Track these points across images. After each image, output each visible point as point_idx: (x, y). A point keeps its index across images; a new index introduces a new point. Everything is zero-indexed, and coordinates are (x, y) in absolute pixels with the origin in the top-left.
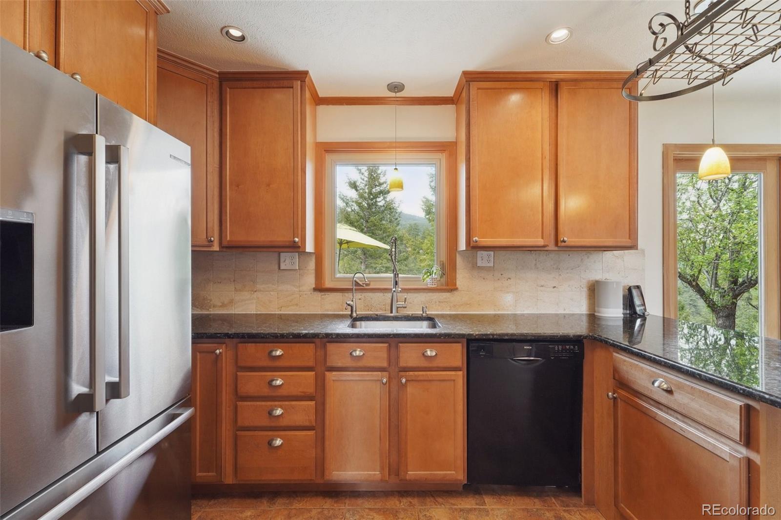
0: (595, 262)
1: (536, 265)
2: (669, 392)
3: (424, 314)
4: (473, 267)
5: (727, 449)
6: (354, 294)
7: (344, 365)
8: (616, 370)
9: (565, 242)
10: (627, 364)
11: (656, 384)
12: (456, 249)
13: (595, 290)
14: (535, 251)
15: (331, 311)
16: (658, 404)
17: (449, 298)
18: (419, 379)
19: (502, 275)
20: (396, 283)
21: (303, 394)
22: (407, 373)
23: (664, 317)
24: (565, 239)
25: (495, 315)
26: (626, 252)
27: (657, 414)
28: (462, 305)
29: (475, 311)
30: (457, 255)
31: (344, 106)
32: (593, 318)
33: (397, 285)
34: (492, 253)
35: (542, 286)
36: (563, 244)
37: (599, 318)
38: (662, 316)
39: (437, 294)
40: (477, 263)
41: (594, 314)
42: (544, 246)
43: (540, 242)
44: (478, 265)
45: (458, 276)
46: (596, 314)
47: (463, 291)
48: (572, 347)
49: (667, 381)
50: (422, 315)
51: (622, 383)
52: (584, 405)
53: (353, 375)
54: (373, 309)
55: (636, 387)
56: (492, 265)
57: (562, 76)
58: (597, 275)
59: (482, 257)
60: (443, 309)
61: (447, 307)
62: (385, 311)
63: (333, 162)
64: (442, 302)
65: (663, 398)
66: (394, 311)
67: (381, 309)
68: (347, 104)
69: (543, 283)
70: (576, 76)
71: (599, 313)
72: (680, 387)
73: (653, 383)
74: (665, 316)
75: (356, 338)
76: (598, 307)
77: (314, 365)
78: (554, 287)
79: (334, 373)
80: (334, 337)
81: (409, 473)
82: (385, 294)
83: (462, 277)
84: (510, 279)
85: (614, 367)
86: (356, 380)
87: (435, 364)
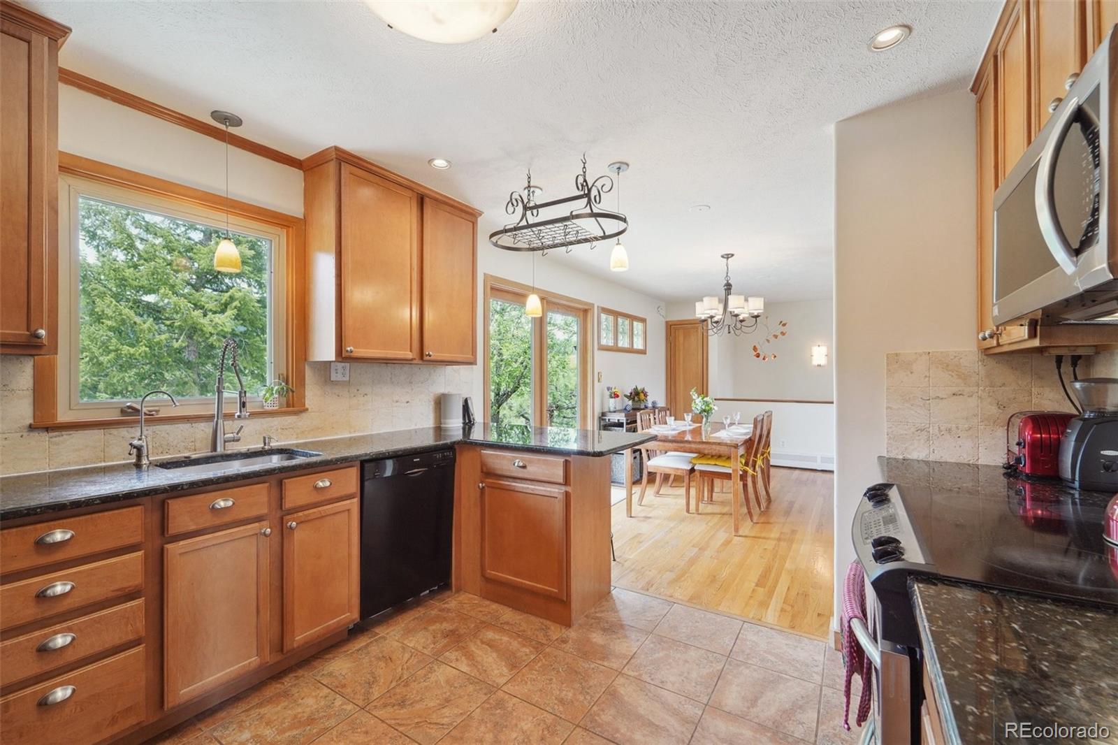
0: (440, 376)
1: (391, 378)
2: (524, 467)
3: (266, 447)
4: (326, 381)
5: (557, 490)
6: (144, 428)
7: (201, 526)
8: (483, 464)
9: (430, 356)
10: (492, 457)
11: (516, 465)
12: (306, 360)
13: (441, 404)
14: (394, 363)
15: (76, 463)
16: (515, 478)
17: (295, 423)
18: (309, 518)
19: (358, 390)
20: (243, 405)
21: (119, 593)
22: (295, 515)
23: (484, 423)
24: (431, 353)
25: (350, 439)
26: (461, 367)
27: (515, 486)
28: (312, 430)
29: (328, 435)
30: (306, 367)
31: (105, 100)
32: (439, 430)
33: (244, 407)
34: (348, 365)
35: (397, 402)
36: (428, 358)
37: (446, 430)
38: (482, 421)
39: (279, 418)
40: (330, 377)
41: (440, 427)
42: (412, 360)
43: (409, 355)
44: (332, 379)
45: (306, 394)
46: (442, 426)
47: (314, 412)
48: (448, 454)
49: (522, 459)
50: (263, 448)
51: (488, 473)
52: (455, 504)
53: (215, 538)
54: (172, 450)
55: (499, 472)
56: (348, 379)
57: (427, 192)
58: (441, 389)
59: (336, 370)
60: (287, 438)
61: (292, 435)
62: (195, 450)
63: (72, 190)
64: (286, 429)
65: (521, 473)
66: (219, 449)
67: (186, 448)
68: (114, 100)
69: (396, 398)
70: (437, 196)
71: (445, 424)
72: (531, 462)
73: (514, 464)
74: (486, 422)
75: (224, 482)
76: (445, 418)
77: (143, 540)
78: (408, 402)
79: (181, 543)
80: (185, 487)
81: (297, 639)
82: (193, 425)
83: (312, 394)
84: (366, 394)
85: (481, 462)
86: (220, 544)
87: (328, 496)
